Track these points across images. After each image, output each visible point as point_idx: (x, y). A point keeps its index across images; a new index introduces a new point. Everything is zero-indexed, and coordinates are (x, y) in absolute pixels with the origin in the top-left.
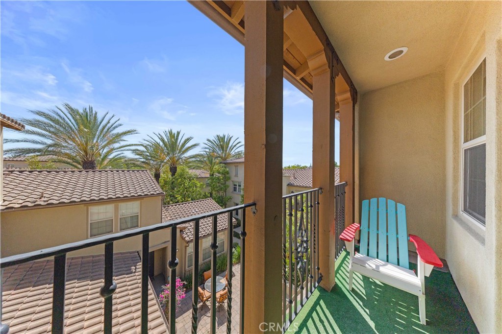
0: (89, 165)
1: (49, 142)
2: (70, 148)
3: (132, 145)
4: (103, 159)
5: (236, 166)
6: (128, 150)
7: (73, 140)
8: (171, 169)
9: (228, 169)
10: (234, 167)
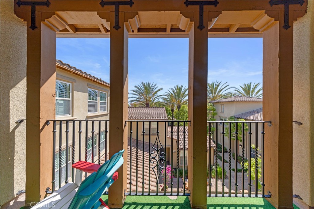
0: (147, 105)
1: (137, 97)
2: (142, 99)
3: (161, 95)
4: (153, 102)
5: (222, 105)
6: (160, 98)
7: (143, 95)
8: (178, 107)
9: (214, 107)
10: (221, 106)
